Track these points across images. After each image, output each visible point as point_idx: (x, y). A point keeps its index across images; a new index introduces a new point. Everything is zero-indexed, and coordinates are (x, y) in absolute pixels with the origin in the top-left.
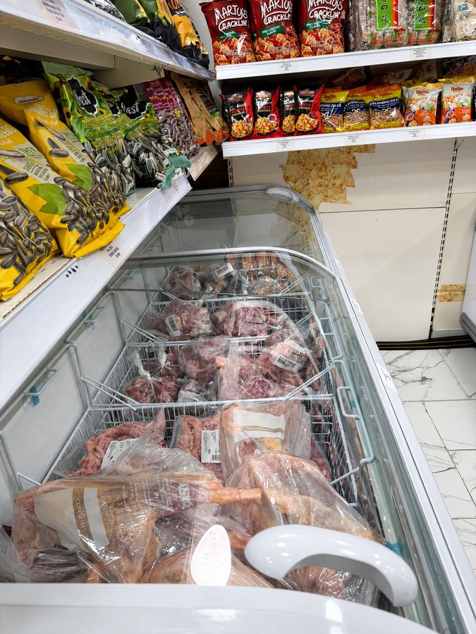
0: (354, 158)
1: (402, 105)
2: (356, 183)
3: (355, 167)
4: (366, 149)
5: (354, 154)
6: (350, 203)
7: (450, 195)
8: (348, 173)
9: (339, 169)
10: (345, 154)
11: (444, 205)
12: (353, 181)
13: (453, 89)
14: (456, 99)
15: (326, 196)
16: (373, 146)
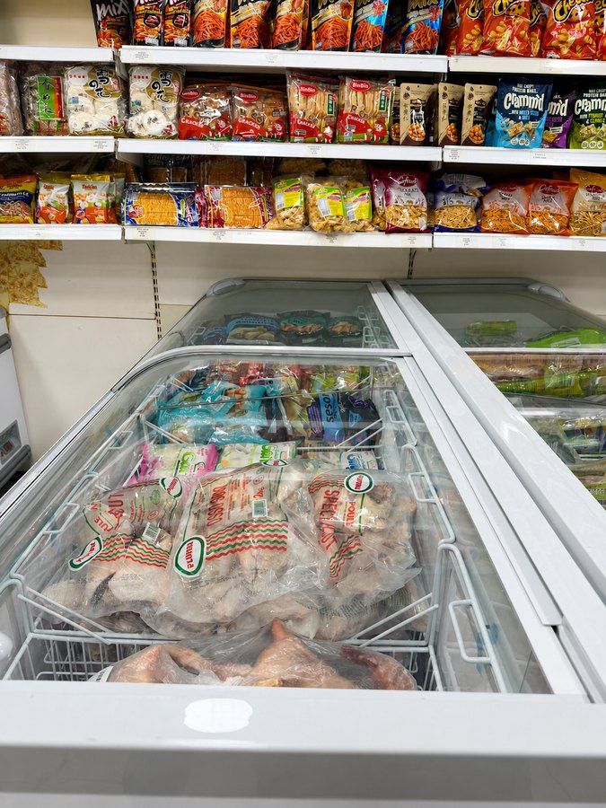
0: (40, 254)
1: (30, 199)
2: (47, 283)
3: (42, 265)
4: (54, 245)
5: (40, 250)
6: (44, 306)
7: (157, 306)
8: (36, 271)
9: (25, 266)
10: (30, 250)
11: (153, 317)
12: (44, 281)
13: (85, 187)
14: (88, 198)
15: (15, 296)
16: (59, 242)
